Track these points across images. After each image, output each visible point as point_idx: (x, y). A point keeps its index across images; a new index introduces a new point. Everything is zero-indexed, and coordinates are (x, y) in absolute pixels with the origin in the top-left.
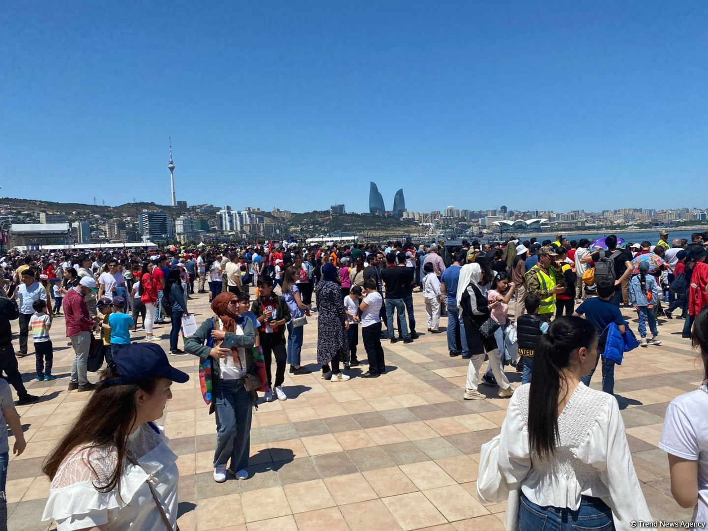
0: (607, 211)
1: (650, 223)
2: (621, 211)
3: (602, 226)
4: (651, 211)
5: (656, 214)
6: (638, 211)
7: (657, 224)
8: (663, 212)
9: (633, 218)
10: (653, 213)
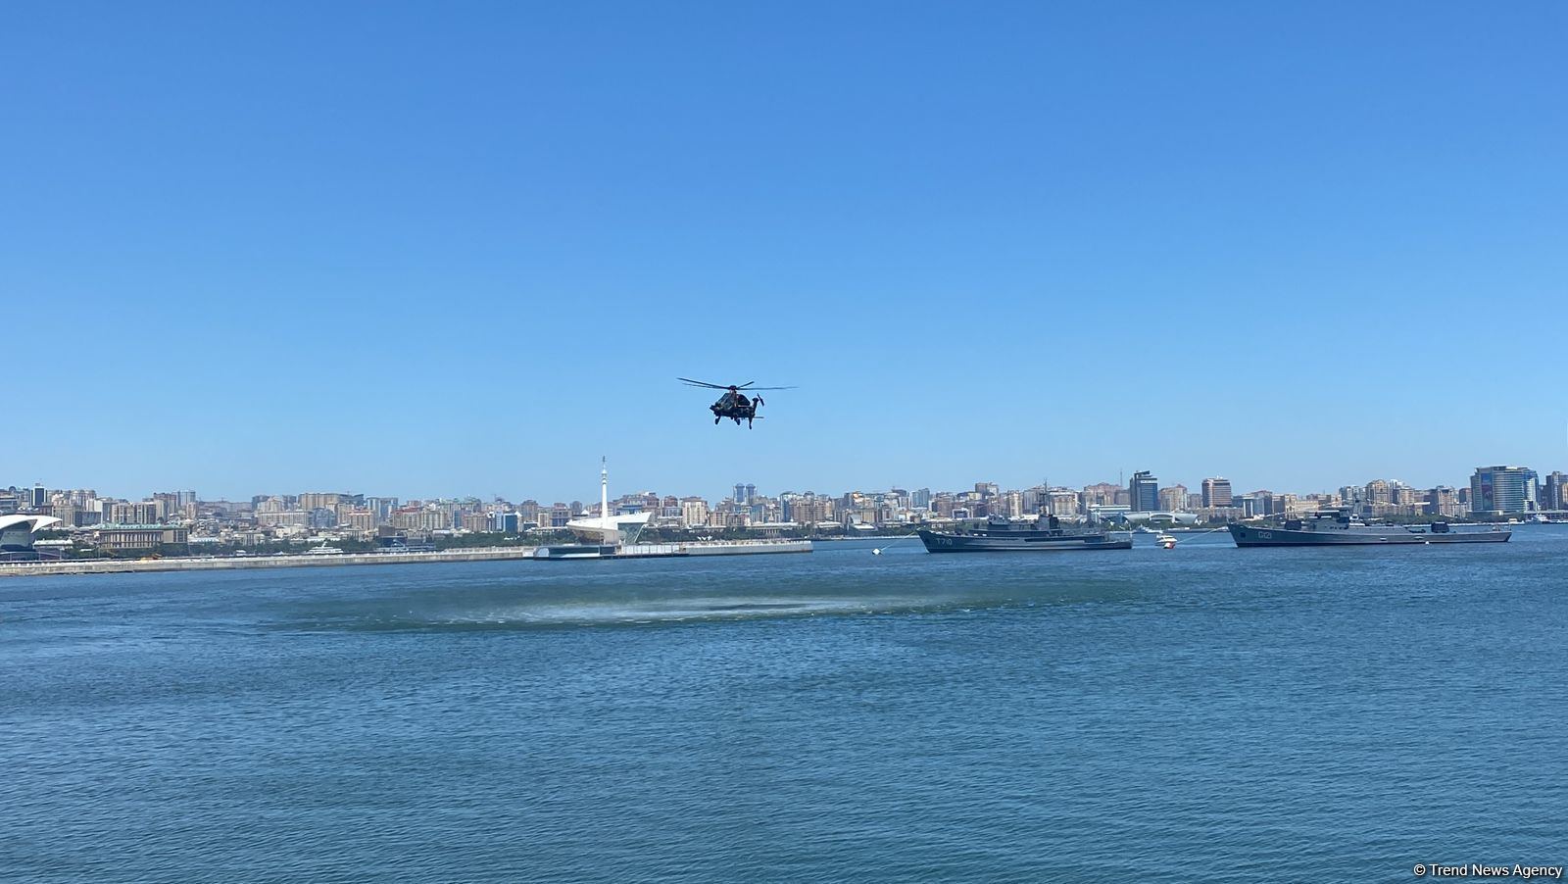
0: (266, 499)
1: (375, 538)
2: (303, 500)
3: (238, 545)
4: (385, 502)
5: (399, 512)
6: (351, 502)
7: (388, 543)
8: (417, 507)
9: (332, 523)
10: (390, 508)
